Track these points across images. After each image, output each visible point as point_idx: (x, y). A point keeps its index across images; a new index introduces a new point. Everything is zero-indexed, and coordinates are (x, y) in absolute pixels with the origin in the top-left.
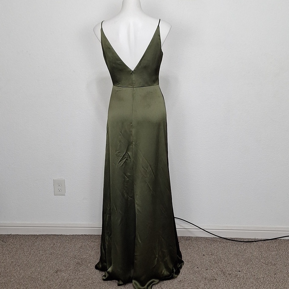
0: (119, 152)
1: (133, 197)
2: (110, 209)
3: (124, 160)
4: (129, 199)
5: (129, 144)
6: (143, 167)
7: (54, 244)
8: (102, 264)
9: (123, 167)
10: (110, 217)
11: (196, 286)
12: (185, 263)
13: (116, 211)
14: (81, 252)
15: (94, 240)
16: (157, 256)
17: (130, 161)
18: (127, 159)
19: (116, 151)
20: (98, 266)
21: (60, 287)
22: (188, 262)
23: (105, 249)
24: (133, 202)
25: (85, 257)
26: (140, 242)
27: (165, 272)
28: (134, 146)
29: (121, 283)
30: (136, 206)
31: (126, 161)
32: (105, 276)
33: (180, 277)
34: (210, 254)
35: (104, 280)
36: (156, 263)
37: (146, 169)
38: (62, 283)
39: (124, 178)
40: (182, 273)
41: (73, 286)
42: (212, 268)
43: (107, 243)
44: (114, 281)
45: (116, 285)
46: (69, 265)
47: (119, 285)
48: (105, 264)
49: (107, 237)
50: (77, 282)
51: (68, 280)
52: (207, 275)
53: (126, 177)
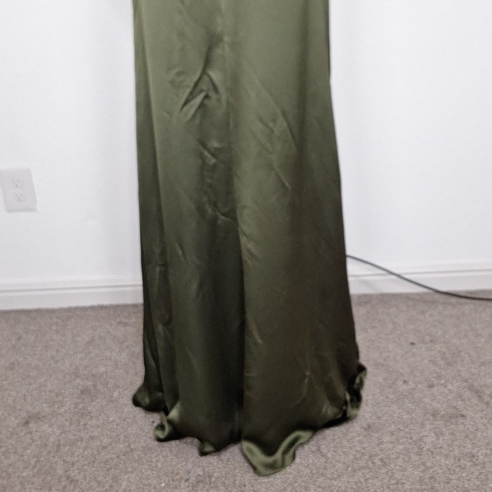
0: (179, 74)
1: (232, 214)
2: (163, 253)
3: (198, 100)
4: (219, 222)
5: (212, 42)
6: (261, 120)
7: (19, 339)
8: (150, 394)
9: (197, 121)
10: (165, 275)
11: (414, 438)
12: (369, 369)
13: (182, 259)
14: (93, 355)
15: (124, 320)
16: (308, 373)
17: (219, 100)
18: (207, 97)
19: (169, 69)
20: (139, 398)
21: (38, 472)
22: (377, 365)
23: (156, 359)
24: (233, 231)
25: (103, 369)
26: (259, 341)
27: (329, 410)
28: (227, 49)
29: (208, 448)
30: (243, 240)
31: (206, 102)
32: (161, 427)
33: (365, 413)
34: (428, 338)
35: (159, 440)
36: (305, 391)
37: (271, 125)
38: (42, 459)
39: (202, 157)
40: (367, 400)
41: (73, 464)
42: (442, 382)
43: (160, 343)
44: (189, 440)
45: (195, 452)
46: (61, 398)
47: (203, 454)
48: (160, 394)
49: (160, 328)
50: (86, 453)
51: (59, 446)
52: (435, 405)
53: (206, 153)
